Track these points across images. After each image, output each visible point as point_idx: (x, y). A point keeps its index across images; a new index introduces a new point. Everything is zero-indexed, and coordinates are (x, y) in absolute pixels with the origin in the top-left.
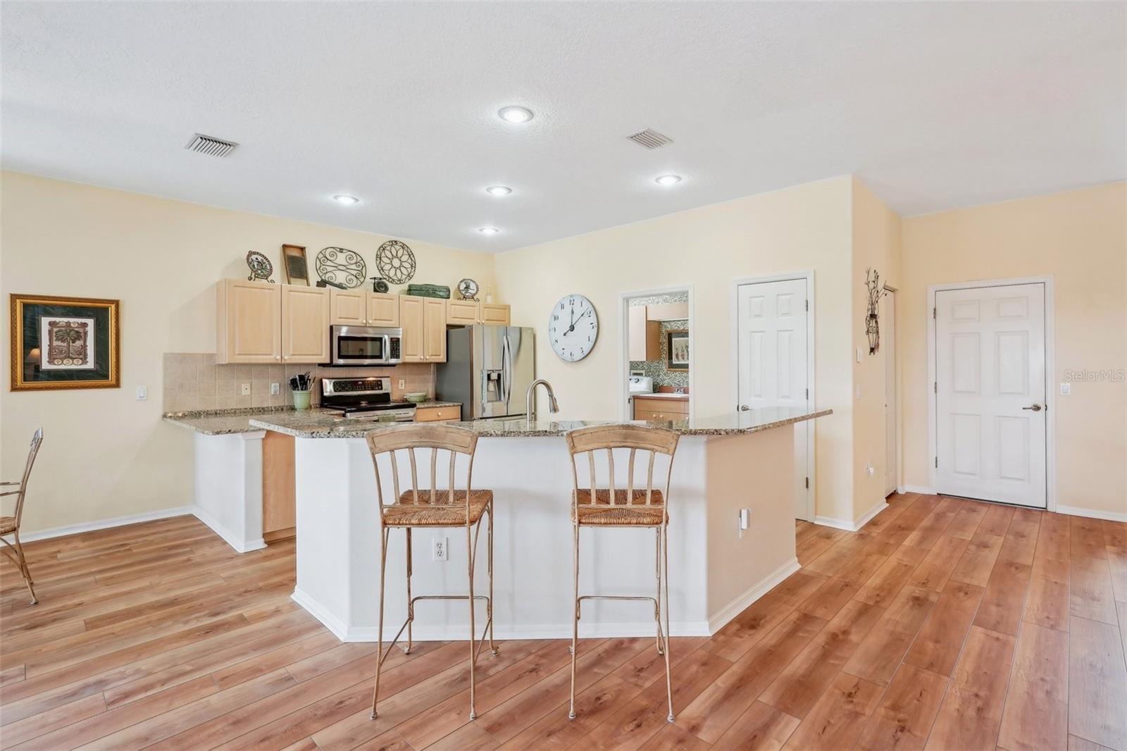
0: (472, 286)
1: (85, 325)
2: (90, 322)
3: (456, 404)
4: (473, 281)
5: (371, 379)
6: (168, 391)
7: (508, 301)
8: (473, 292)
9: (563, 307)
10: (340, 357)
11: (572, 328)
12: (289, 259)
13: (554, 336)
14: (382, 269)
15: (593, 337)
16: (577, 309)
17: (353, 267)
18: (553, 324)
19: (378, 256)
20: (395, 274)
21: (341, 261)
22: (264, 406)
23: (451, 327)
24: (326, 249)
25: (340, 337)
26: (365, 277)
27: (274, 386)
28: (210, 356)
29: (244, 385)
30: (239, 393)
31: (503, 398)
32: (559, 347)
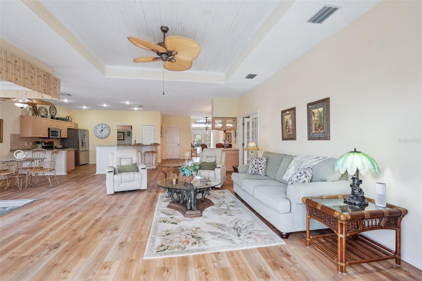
0: (70, 118)
6: (11, 144)
7: (77, 123)
8: (71, 120)
9: (99, 126)
10: (51, 136)
11: (102, 131)
12: (34, 110)
13: (96, 132)
14: (50, 113)
15: (108, 133)
16: (104, 127)
17: (45, 112)
18: (96, 129)
19: (50, 109)
20: (53, 114)
21: (43, 110)
22: (29, 148)
23: (68, 129)
24: (40, 107)
25: (51, 131)
26: (47, 115)
27: (31, 143)
28: (19, 135)
29: (25, 143)
30: (25, 145)
31: (84, 147)
32: (98, 135)
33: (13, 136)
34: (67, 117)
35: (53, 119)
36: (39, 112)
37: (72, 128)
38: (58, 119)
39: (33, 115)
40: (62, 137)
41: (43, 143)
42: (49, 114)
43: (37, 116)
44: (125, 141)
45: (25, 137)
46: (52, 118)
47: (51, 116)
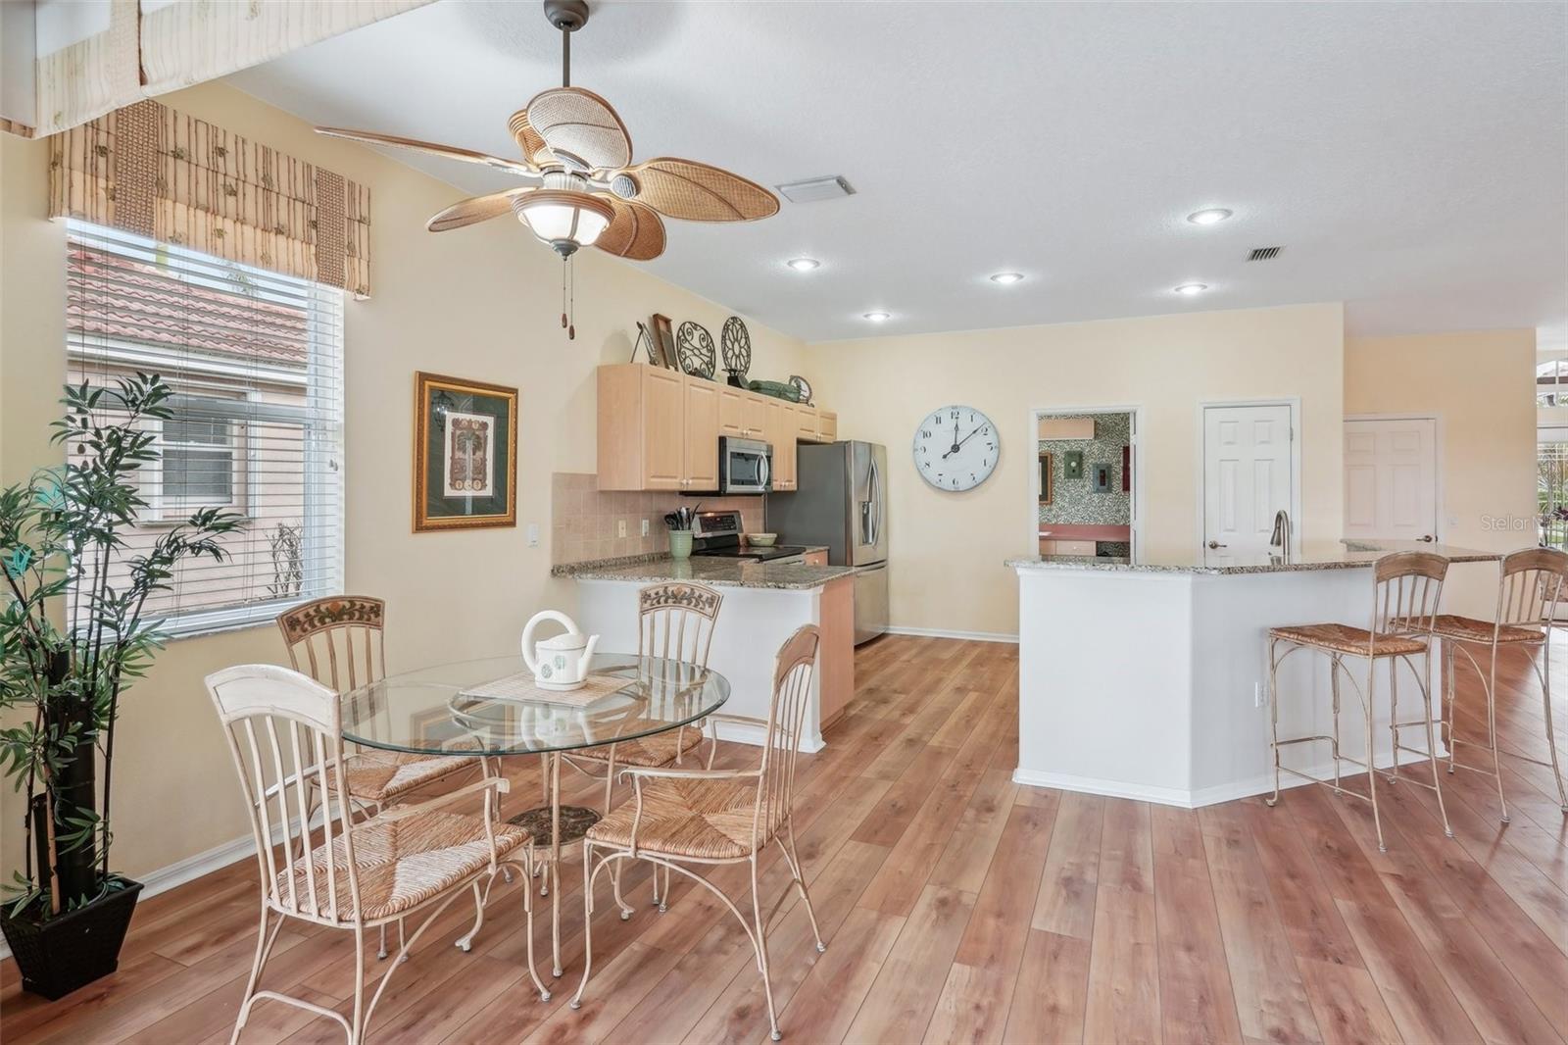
0: (804, 386)
1: (484, 426)
2: (490, 420)
3: (821, 548)
4: (805, 381)
5: (709, 515)
6: (558, 533)
7: (834, 409)
8: (807, 394)
9: (938, 420)
10: (734, 482)
11: (956, 448)
12: (659, 336)
13: (923, 458)
14: (725, 358)
15: (991, 461)
16: (966, 427)
17: (704, 351)
18: (922, 442)
19: (724, 337)
20: (736, 365)
21: (696, 342)
22: (637, 554)
23: (800, 442)
24: (684, 324)
25: (732, 453)
26: (714, 367)
27: (645, 524)
28: (592, 478)
29: (620, 522)
30: (617, 536)
31: (871, 540)
32: (931, 474)
33: (566, 483)
34: (792, 378)
35: (741, 387)
36: (679, 351)
37: (814, 439)
38: (756, 387)
39: (653, 362)
40: (776, 486)
41: (696, 523)
42: (720, 364)
43: (672, 368)
44: (1053, 507)
45: (618, 489)
46: (734, 381)
47: (730, 371)
